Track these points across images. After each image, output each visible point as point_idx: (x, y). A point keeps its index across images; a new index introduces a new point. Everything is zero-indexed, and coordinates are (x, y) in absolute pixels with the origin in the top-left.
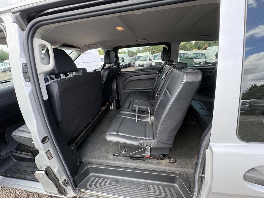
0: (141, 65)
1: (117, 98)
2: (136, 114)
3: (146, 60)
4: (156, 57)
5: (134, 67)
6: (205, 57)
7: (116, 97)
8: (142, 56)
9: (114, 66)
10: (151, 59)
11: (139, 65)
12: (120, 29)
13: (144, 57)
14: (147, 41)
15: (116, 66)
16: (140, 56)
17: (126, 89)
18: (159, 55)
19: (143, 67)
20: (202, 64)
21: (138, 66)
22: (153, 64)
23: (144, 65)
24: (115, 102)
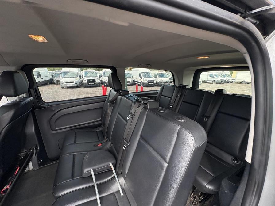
0: (69, 83)
1: (39, 148)
2: (93, 184)
3: (75, 77)
4: (87, 73)
5: (59, 84)
6: (132, 77)
7: (37, 146)
8: (68, 72)
9: (27, 98)
10: (81, 76)
11: (67, 83)
12: (39, 38)
13: (72, 73)
14: (87, 62)
15: (31, 98)
16: (67, 72)
17: (57, 129)
18: (90, 72)
19: (72, 85)
20: (131, 82)
21: (64, 83)
22: (85, 82)
23: (73, 83)
24: (35, 157)
